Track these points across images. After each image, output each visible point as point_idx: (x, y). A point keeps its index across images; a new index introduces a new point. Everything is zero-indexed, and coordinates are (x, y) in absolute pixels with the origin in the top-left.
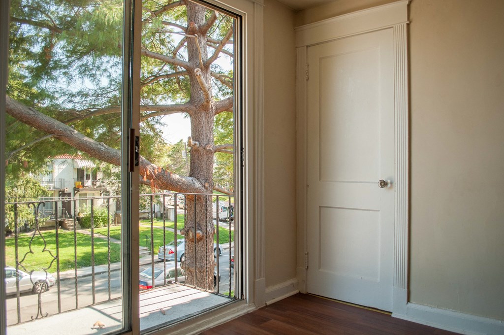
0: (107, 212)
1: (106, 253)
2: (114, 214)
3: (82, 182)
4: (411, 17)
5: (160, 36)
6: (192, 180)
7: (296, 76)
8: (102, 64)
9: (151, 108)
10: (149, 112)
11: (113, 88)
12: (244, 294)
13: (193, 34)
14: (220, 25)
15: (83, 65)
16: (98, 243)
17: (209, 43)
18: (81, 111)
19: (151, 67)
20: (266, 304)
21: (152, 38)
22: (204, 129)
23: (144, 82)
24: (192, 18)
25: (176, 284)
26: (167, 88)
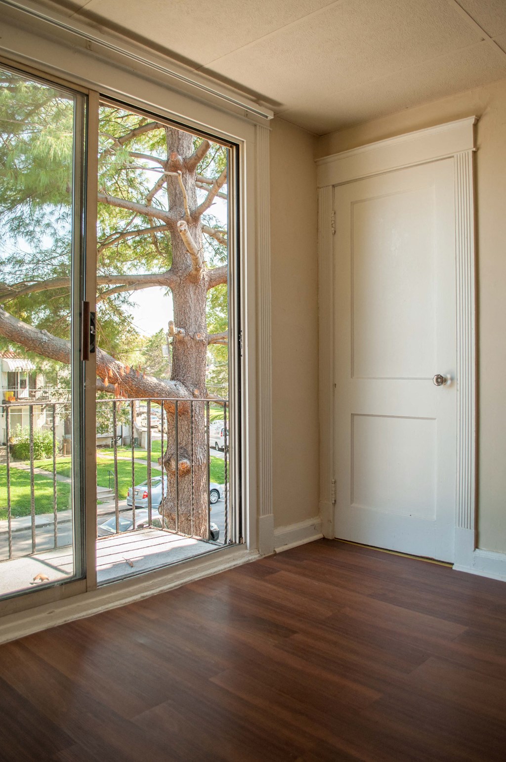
0: (51, 437)
1: (50, 497)
2: (62, 439)
3: (14, 391)
4: (479, 141)
5: (127, 175)
6: (176, 385)
7: (317, 229)
8: (43, 216)
9: (116, 279)
10: (112, 286)
11: (59, 251)
12: (243, 536)
13: (176, 171)
14: (216, 156)
15: (16, 218)
16: (39, 482)
17: (200, 184)
18: (13, 285)
19: (114, 221)
20: (274, 551)
21: (116, 178)
22: (192, 310)
23: (105, 242)
24: (174, 146)
25: (150, 528)
26: (138, 251)
